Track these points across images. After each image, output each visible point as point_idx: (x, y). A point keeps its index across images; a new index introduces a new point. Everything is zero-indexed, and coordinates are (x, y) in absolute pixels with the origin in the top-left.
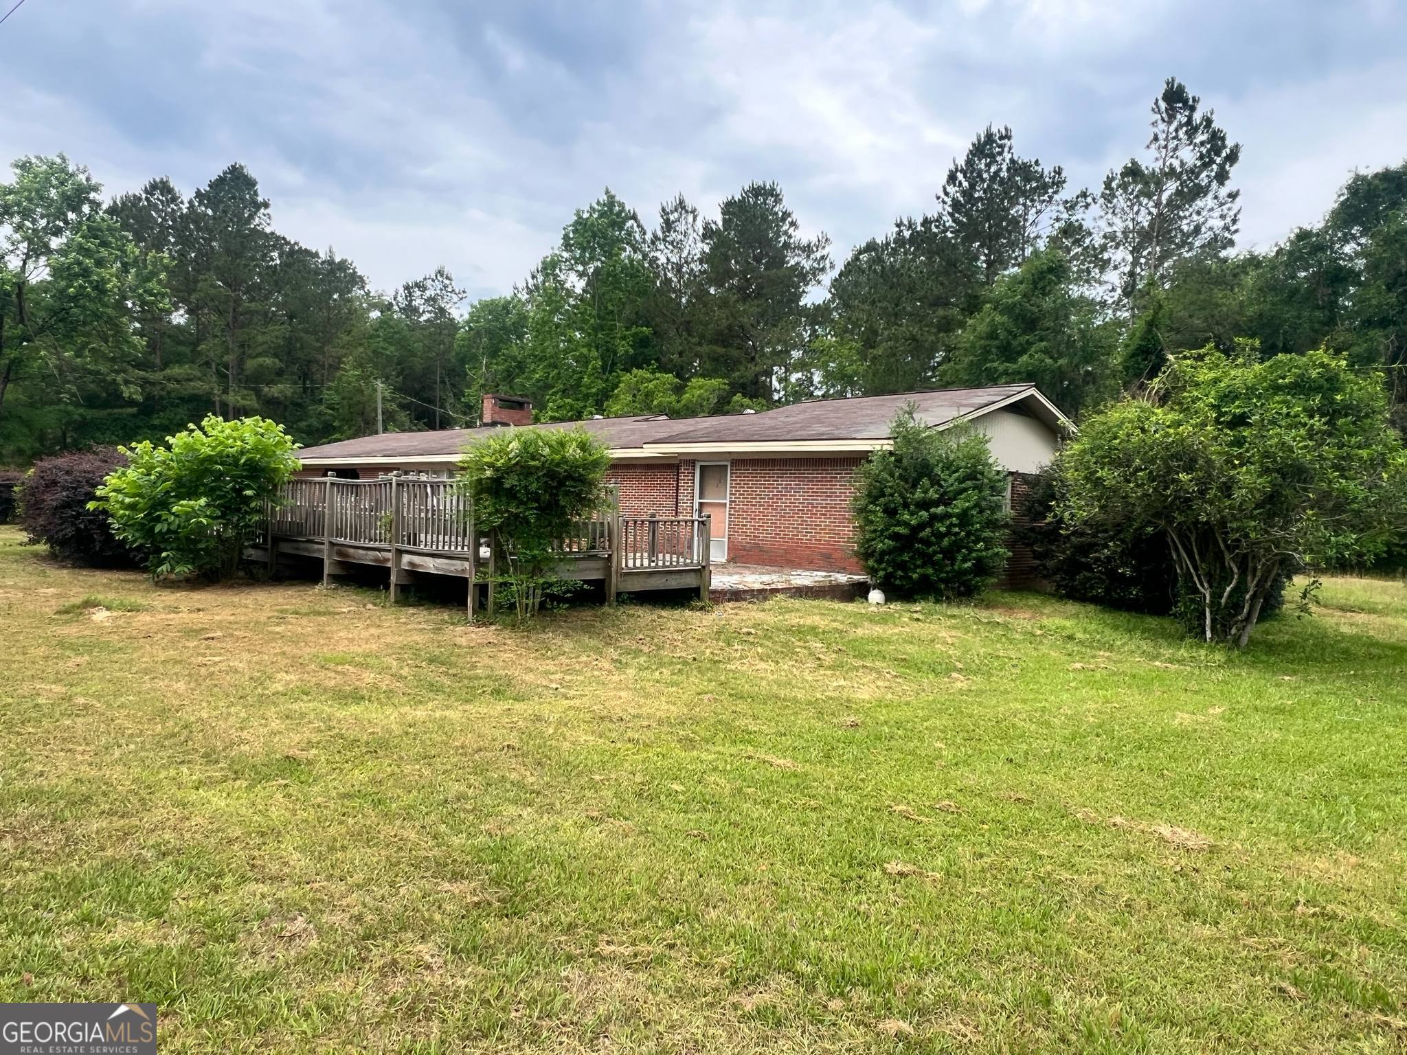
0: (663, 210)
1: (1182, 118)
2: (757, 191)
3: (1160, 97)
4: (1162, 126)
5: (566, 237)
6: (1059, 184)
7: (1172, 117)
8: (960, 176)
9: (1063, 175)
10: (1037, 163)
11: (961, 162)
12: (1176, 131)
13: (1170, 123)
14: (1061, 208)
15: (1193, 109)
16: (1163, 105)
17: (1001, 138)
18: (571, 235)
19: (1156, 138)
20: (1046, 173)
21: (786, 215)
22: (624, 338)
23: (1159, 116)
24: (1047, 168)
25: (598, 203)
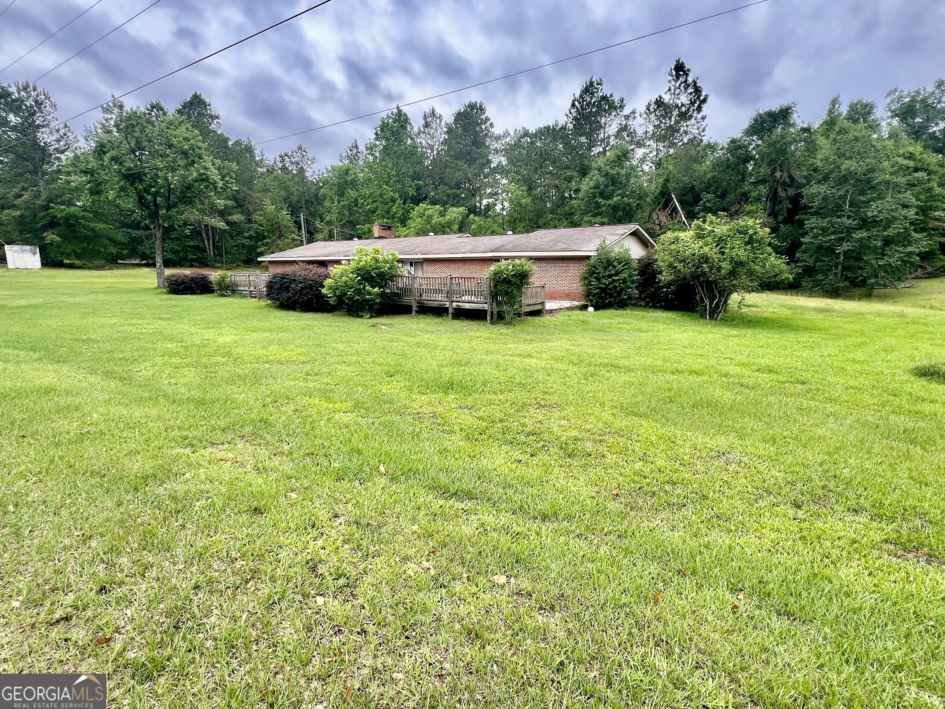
0: (425, 116)
1: (682, 79)
2: (472, 106)
3: (673, 68)
4: (673, 83)
5: (376, 134)
6: (622, 107)
7: (678, 78)
8: (577, 103)
9: (624, 102)
10: (611, 95)
11: (577, 96)
12: (680, 86)
13: (676, 81)
14: (623, 119)
15: (687, 75)
16: (674, 73)
17: (598, 84)
18: (379, 132)
19: (670, 90)
20: (616, 101)
21: (487, 119)
22: (411, 186)
23: (671, 78)
24: (616, 99)
25: (392, 114)
